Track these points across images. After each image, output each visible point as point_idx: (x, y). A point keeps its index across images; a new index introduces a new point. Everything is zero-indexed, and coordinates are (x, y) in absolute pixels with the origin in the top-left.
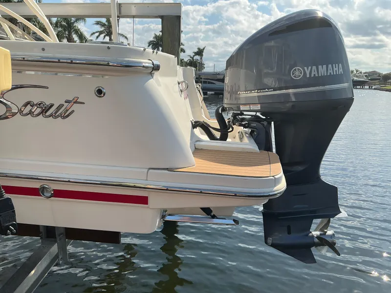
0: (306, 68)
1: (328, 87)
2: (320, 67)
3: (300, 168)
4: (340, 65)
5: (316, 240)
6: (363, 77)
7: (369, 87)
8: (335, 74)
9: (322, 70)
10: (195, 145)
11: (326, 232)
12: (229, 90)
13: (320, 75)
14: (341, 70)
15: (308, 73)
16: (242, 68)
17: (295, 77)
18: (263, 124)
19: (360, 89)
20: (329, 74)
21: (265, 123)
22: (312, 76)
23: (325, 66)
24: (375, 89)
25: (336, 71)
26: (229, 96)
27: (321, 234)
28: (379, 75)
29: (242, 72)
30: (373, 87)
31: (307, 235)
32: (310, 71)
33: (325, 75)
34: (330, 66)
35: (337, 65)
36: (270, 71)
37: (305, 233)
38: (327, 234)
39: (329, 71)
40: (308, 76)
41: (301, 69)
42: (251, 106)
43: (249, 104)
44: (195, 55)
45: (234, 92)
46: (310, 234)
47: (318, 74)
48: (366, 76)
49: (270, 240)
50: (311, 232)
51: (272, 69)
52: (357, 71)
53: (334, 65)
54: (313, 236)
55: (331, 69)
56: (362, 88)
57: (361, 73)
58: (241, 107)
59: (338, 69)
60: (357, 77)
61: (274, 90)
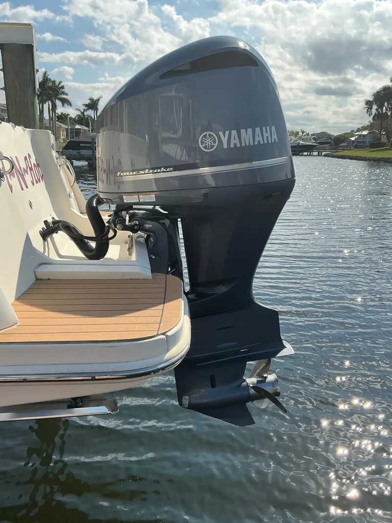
0: (221, 133)
1: (256, 164)
2: (243, 131)
3: (223, 289)
4: (273, 128)
5: (252, 391)
6: (310, 139)
7: (319, 154)
8: (266, 142)
9: (247, 136)
10: (35, 272)
11: (266, 377)
12: (105, 167)
13: (243, 145)
14: (275, 136)
15: (225, 140)
16: (122, 131)
17: (205, 147)
18: (163, 225)
19: (307, 155)
20: (256, 143)
21: (167, 222)
22: (232, 146)
23: (250, 130)
24: (325, 155)
25: (267, 137)
26: (104, 176)
27: (258, 382)
28: (329, 136)
29: (125, 137)
30: (323, 154)
31: (240, 386)
32: (228, 139)
33: (252, 144)
34: (258, 130)
35: (268, 127)
36: (173, 136)
37: (237, 383)
38: (267, 380)
39: (257, 139)
40: (225, 146)
41: (215, 135)
42: (140, 196)
43: (138, 193)
44: (88, 109)
45: (112, 172)
46: (244, 384)
47: (241, 143)
48: (314, 139)
49: (186, 400)
50: (244, 381)
51: (175, 132)
52: (303, 133)
53: (264, 128)
54: (248, 385)
55: (260, 134)
56: (310, 155)
57: (308, 134)
58: (124, 197)
59: (269, 135)
60: (303, 140)
61: (174, 170)
